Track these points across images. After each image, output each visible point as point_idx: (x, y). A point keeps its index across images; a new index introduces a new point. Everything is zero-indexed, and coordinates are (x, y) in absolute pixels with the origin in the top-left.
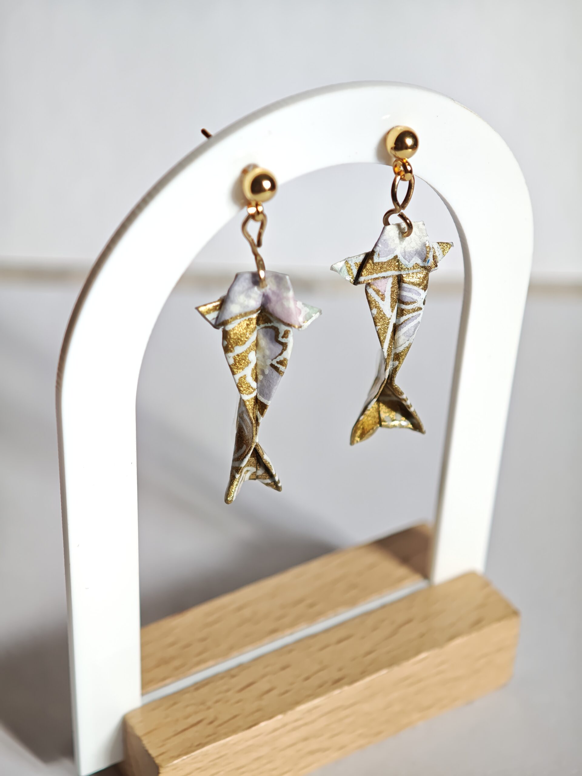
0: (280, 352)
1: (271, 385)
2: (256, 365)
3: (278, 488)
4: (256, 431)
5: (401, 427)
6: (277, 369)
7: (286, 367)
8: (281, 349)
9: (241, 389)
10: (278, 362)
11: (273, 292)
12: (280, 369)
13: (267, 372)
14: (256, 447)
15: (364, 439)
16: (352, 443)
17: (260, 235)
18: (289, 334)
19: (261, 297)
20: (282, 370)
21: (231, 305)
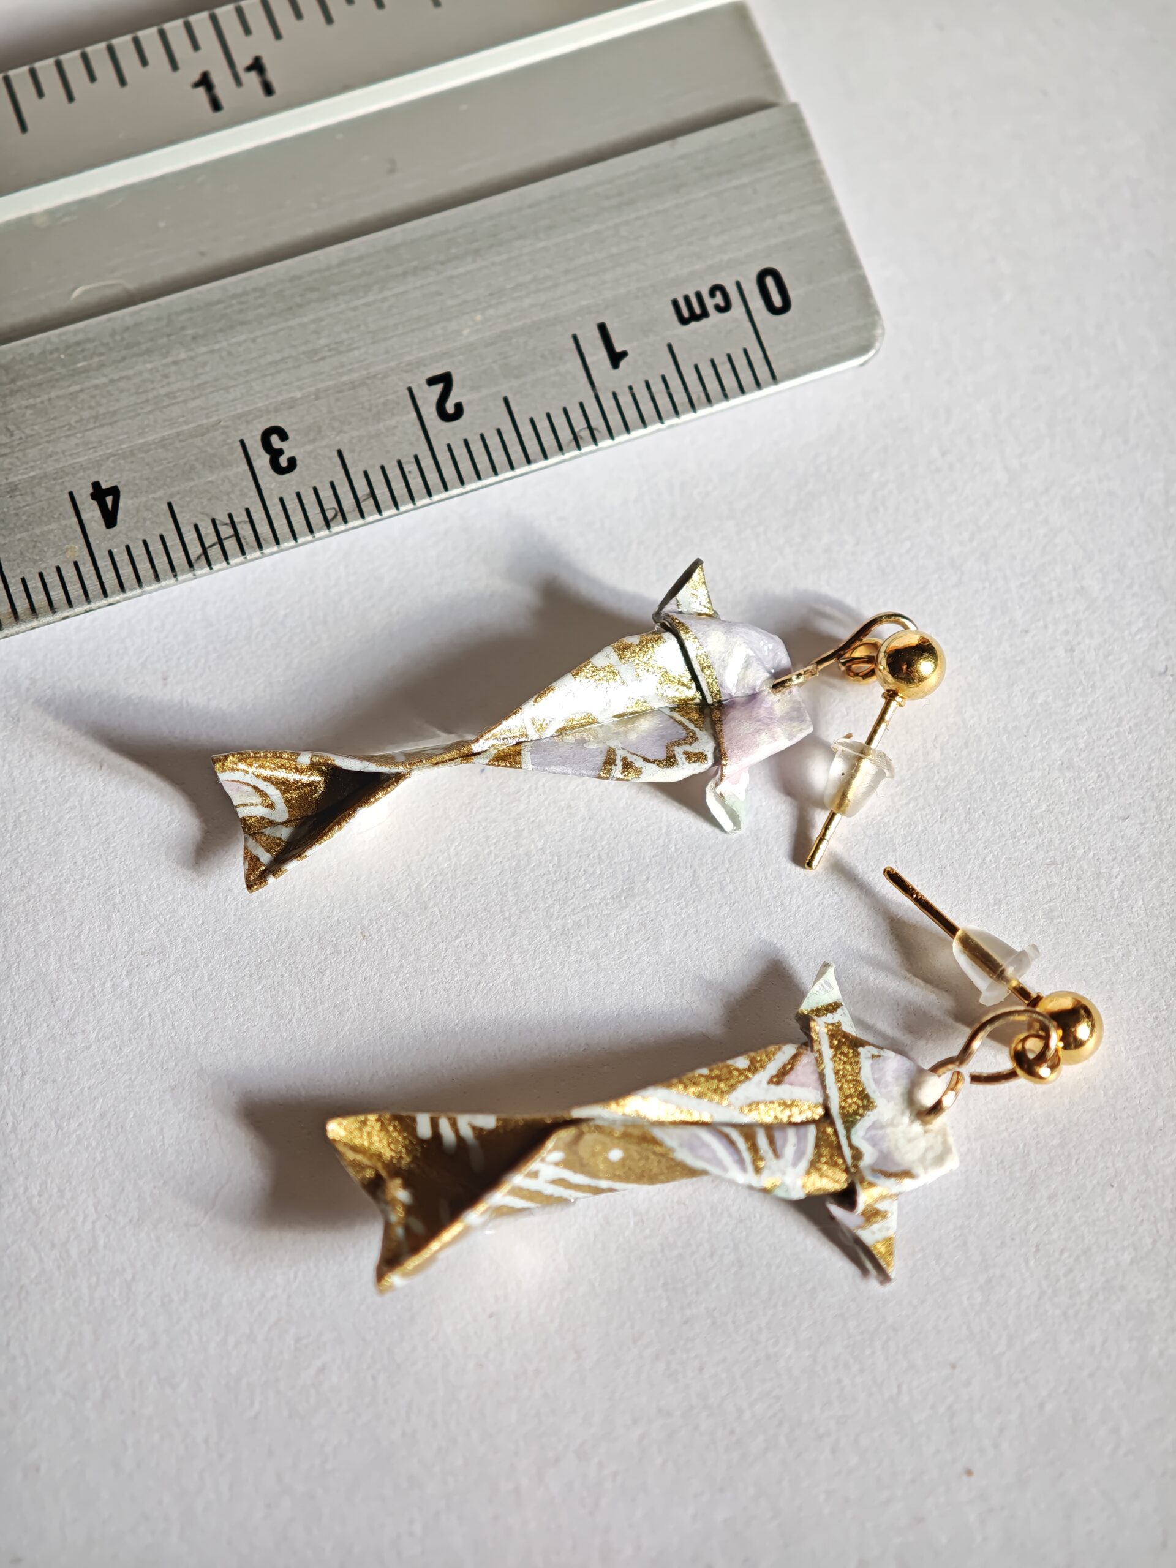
0: (650, 757)
1: (567, 763)
6: (609, 762)
7: (624, 778)
11: (770, 711)
12: (613, 768)
13: (591, 747)
18: (699, 763)
19: (749, 692)
20: (613, 771)
21: (722, 632)
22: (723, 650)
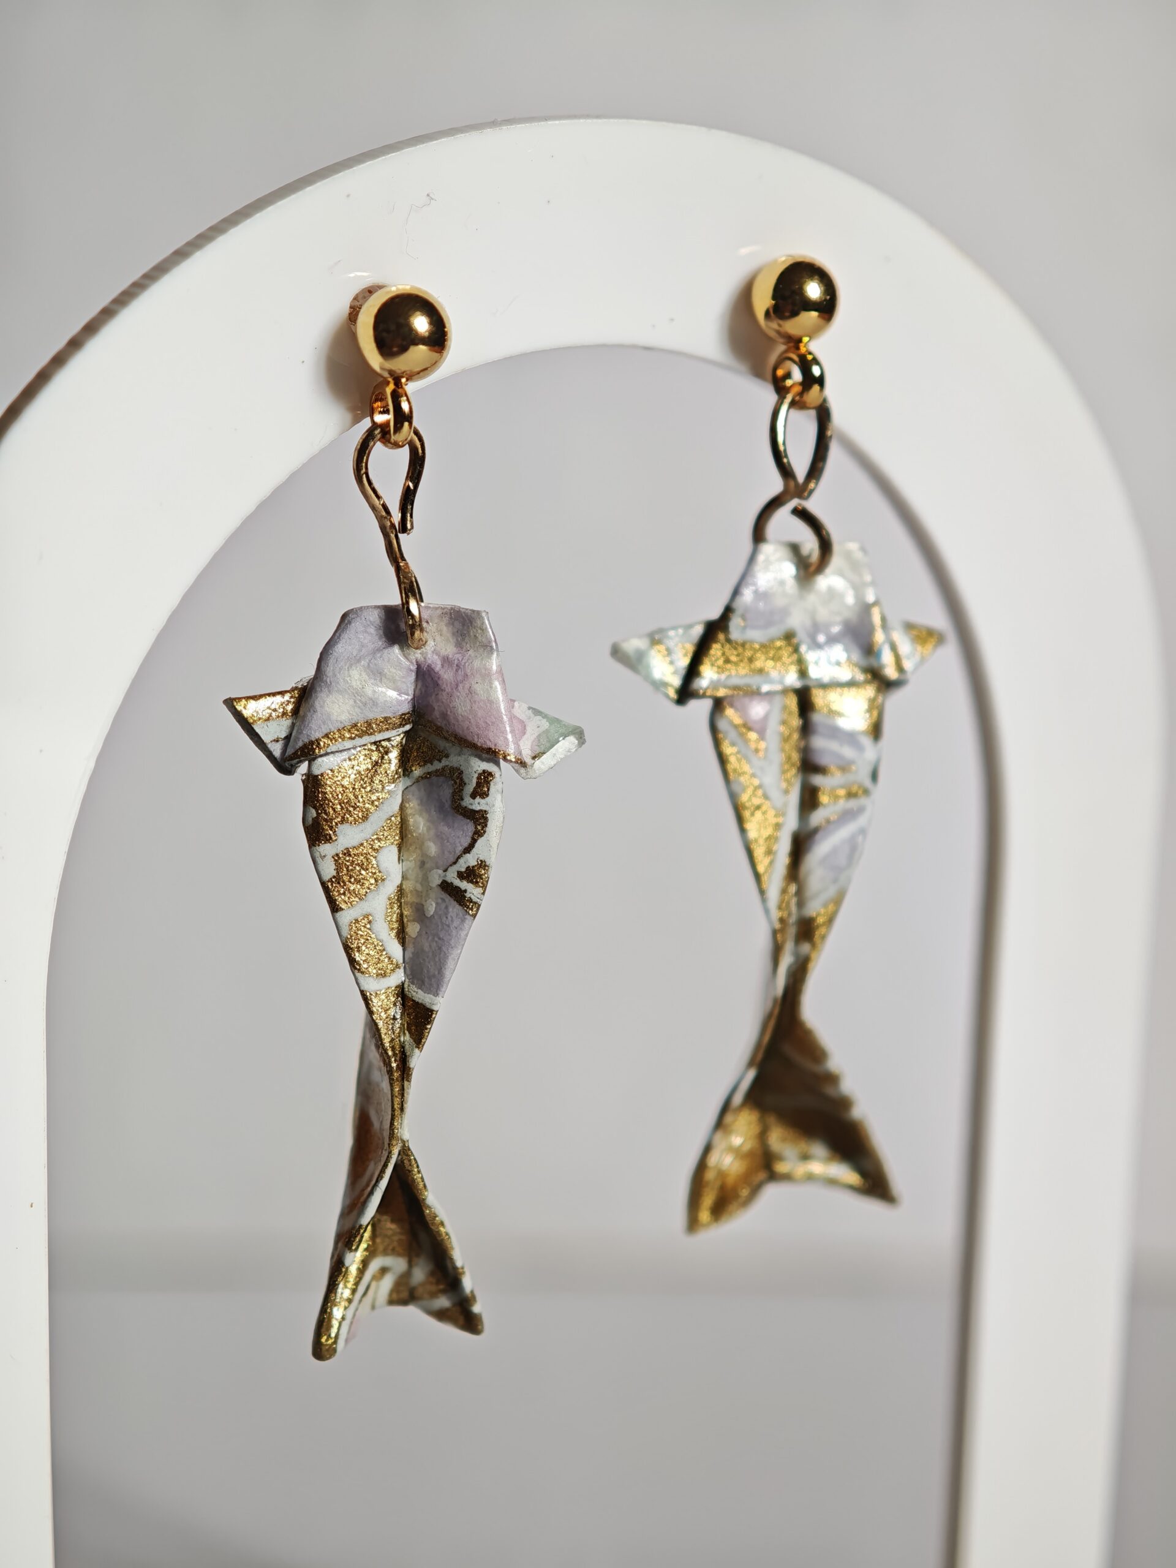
0: (466, 841)
1: (444, 948)
2: (401, 890)
3: (470, 1322)
4: (403, 1095)
5: (832, 1182)
6: (458, 896)
7: (484, 887)
8: (470, 834)
9: (358, 957)
10: (461, 875)
11: (446, 661)
12: (468, 895)
13: (431, 908)
14: (402, 1161)
15: (723, 1219)
16: (693, 1224)
17: (408, 498)
18: (492, 783)
19: (413, 676)
20: (472, 897)
21: (328, 696)
22: (351, 702)
